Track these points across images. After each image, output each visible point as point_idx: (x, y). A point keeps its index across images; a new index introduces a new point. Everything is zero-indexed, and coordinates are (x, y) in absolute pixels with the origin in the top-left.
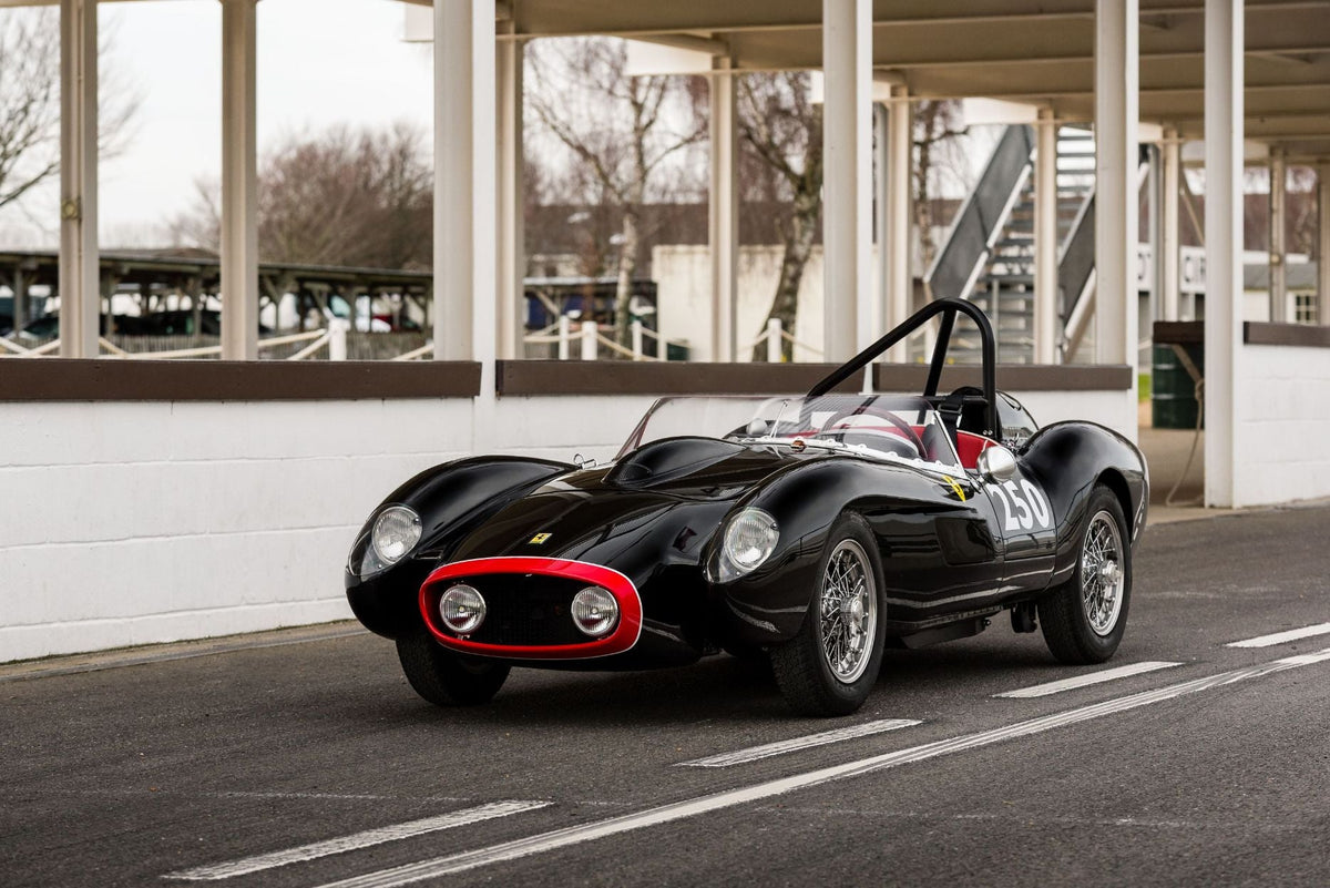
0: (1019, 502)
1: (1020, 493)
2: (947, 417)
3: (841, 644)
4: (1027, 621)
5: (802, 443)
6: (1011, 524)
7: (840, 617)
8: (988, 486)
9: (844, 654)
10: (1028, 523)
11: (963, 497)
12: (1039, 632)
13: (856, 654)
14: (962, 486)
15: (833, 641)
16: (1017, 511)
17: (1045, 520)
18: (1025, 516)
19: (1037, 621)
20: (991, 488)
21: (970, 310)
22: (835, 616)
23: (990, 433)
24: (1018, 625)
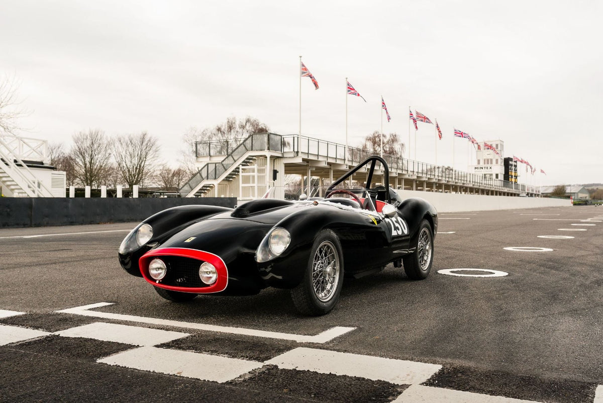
0: (397, 225)
1: (397, 222)
2: (372, 195)
3: (322, 285)
4: (399, 264)
5: (317, 202)
6: (394, 233)
7: (322, 273)
8: (386, 219)
9: (323, 290)
10: (400, 233)
11: (376, 224)
12: (402, 267)
13: (329, 291)
14: (376, 219)
15: (318, 282)
16: (396, 228)
17: (406, 232)
18: (399, 230)
19: (402, 264)
20: (387, 220)
21: (381, 160)
22: (320, 271)
23: (387, 201)
24: (396, 266)
